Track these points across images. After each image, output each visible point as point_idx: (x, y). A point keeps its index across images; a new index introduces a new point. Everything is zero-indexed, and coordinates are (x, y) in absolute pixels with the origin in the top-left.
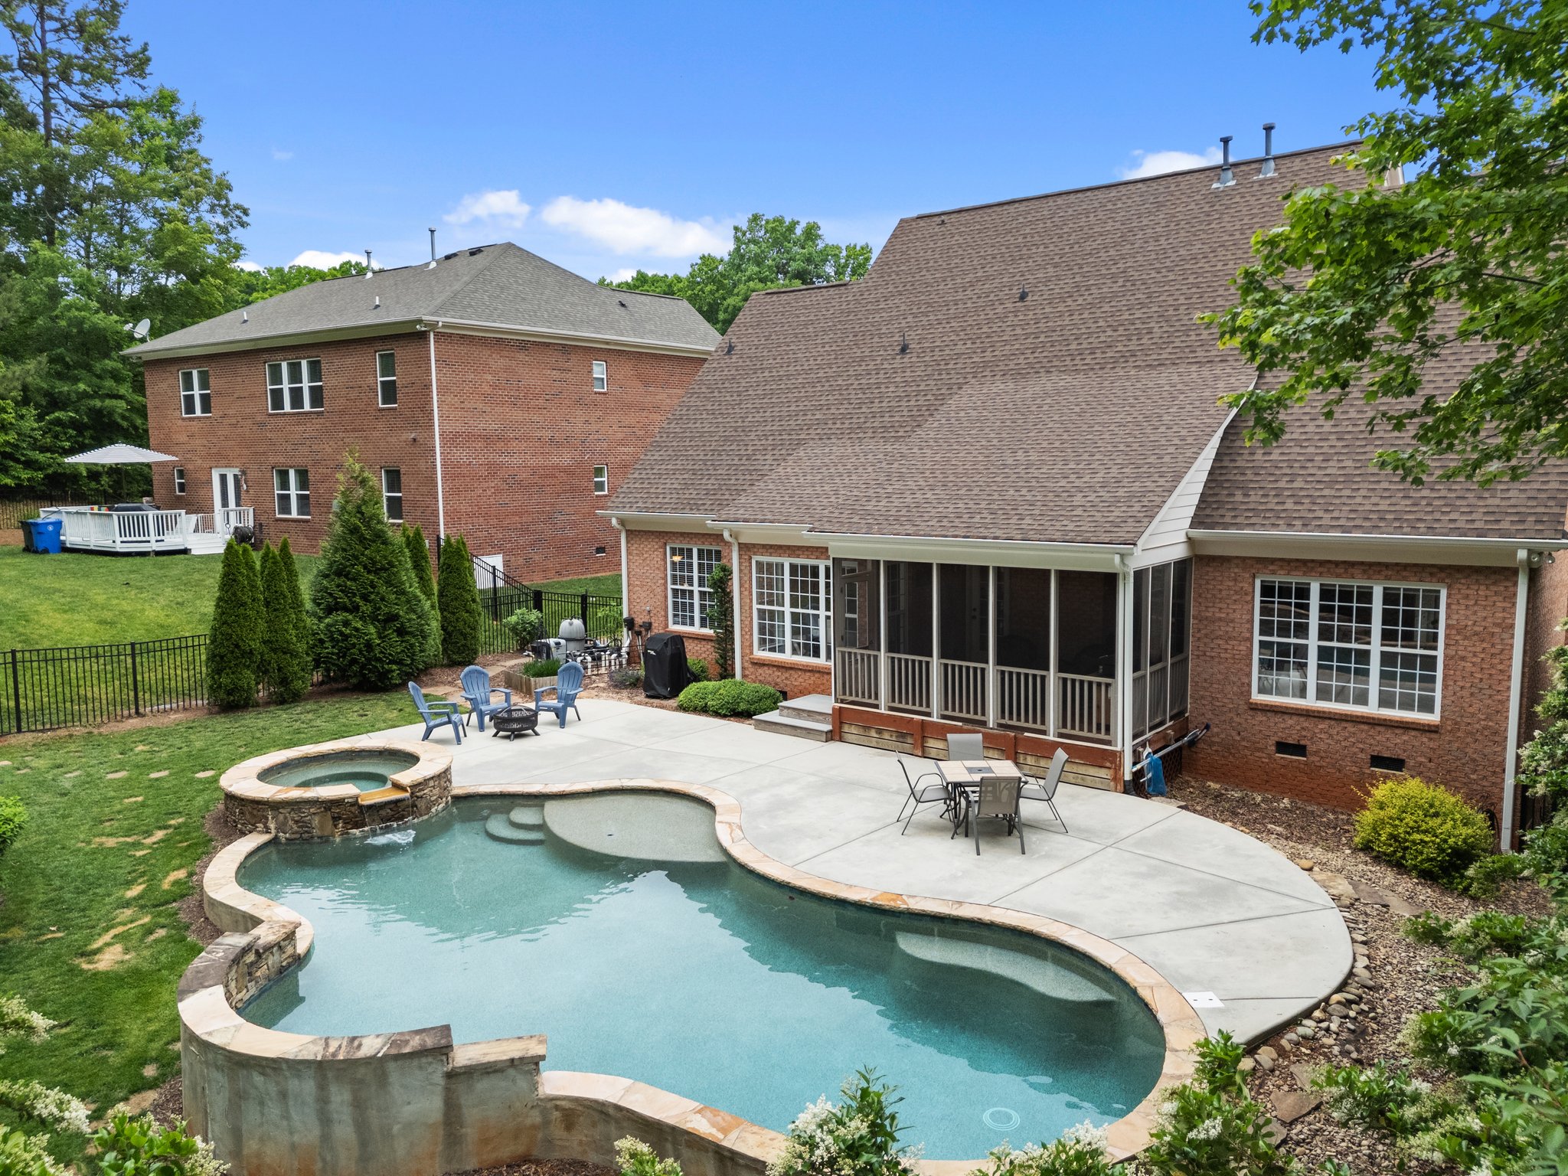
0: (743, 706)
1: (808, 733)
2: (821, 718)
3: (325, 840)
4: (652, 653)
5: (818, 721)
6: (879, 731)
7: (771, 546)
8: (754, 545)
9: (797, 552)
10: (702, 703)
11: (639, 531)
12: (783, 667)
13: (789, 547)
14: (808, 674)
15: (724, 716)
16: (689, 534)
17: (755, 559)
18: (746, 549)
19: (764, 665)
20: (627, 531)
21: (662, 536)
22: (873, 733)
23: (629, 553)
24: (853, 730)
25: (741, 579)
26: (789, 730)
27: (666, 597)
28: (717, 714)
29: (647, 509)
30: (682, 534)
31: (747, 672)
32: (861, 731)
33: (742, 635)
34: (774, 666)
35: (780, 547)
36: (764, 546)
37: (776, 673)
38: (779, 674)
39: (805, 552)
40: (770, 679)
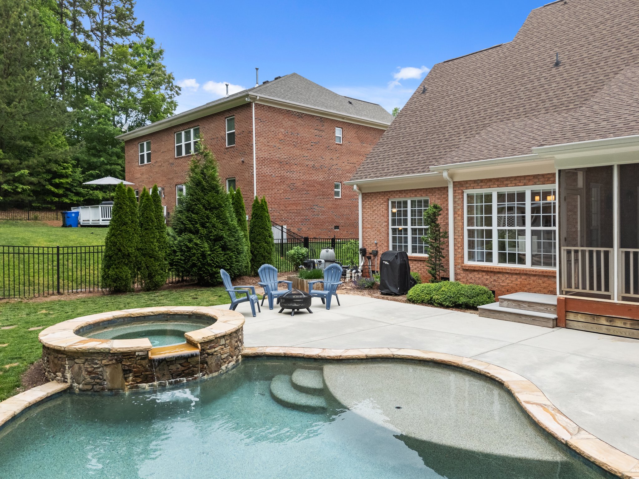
0: (462, 300)
1: (533, 320)
2: (542, 308)
3: (115, 392)
4: (386, 263)
5: (539, 311)
6: (611, 319)
7: (482, 181)
8: (466, 182)
9: (504, 183)
10: (428, 297)
11: (371, 193)
12: (491, 272)
13: (497, 179)
14: (515, 276)
15: (447, 307)
16: (405, 191)
17: (467, 192)
18: (460, 185)
19: (474, 271)
20: (363, 194)
21: (386, 194)
22: (603, 321)
23: (363, 208)
24: (580, 318)
25: (455, 208)
26: (513, 317)
27: (388, 234)
28: (441, 305)
29: (377, 177)
30: (401, 192)
31: (459, 277)
32: (589, 319)
33: (455, 250)
34: (483, 271)
35: (490, 180)
36: (475, 181)
37: (485, 277)
38: (488, 277)
39: (514, 182)
40: (480, 282)
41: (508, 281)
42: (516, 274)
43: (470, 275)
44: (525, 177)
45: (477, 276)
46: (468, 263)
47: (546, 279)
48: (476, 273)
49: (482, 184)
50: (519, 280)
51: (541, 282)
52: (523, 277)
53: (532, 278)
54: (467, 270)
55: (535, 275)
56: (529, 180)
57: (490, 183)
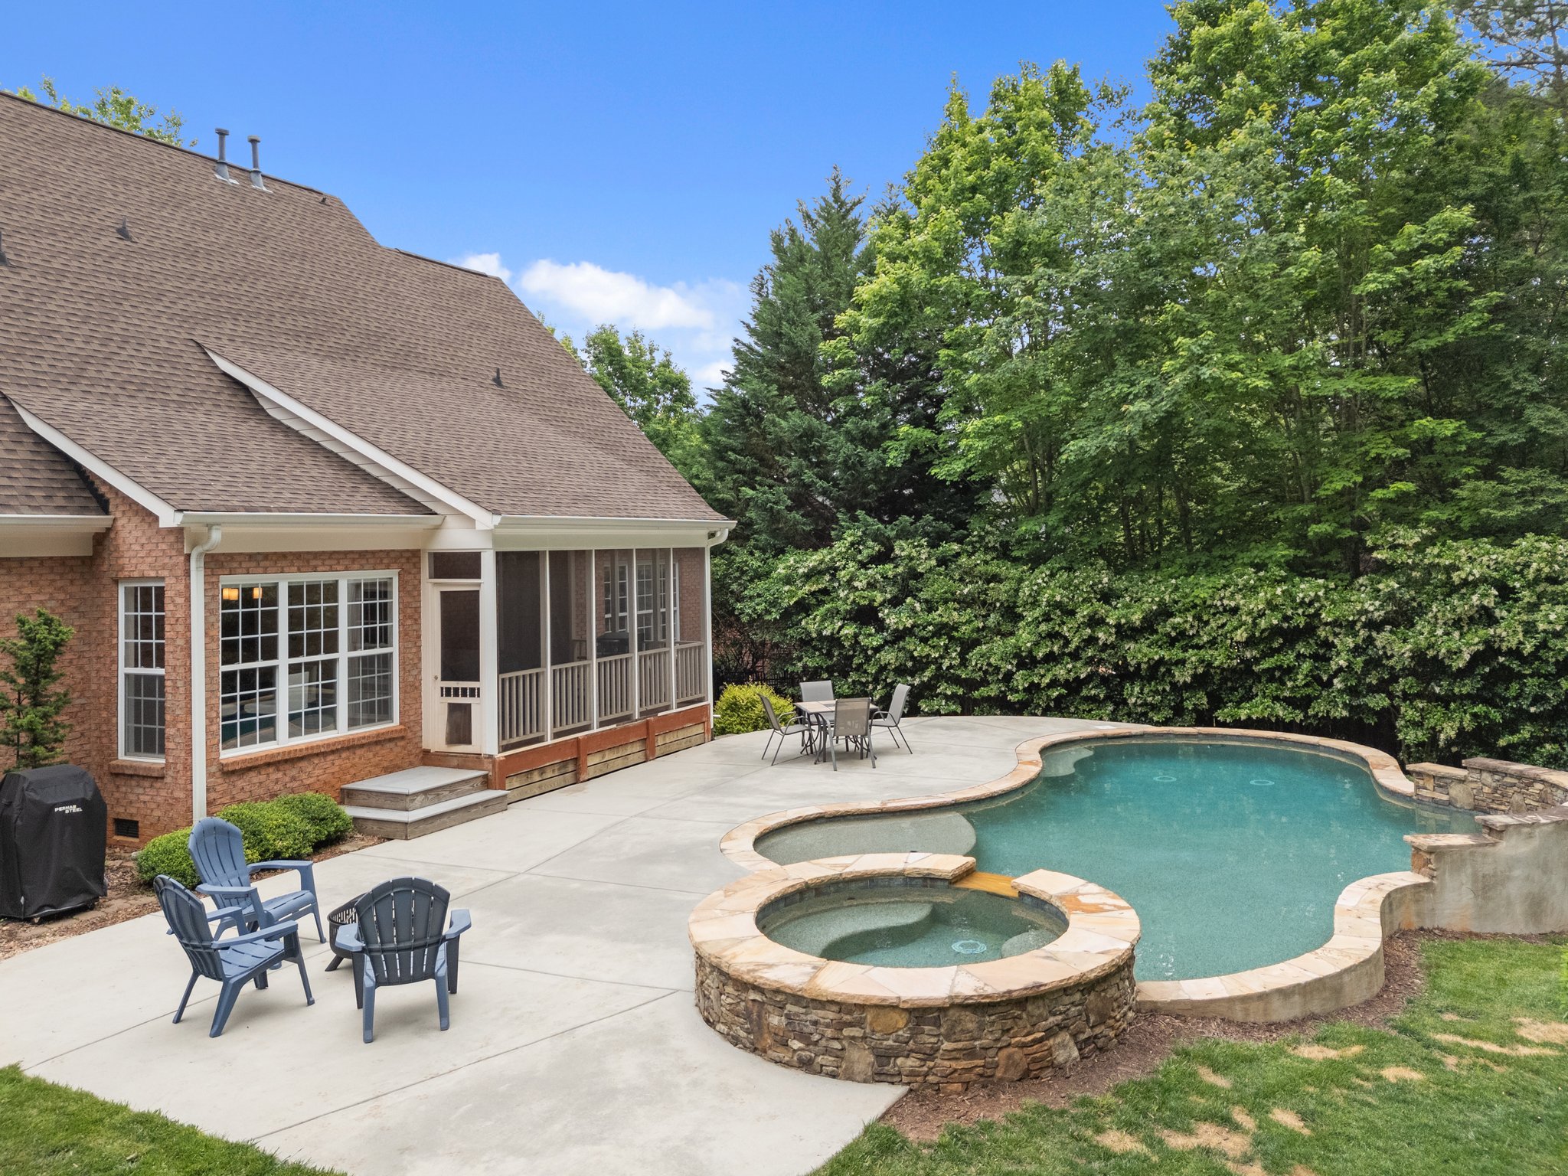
2: (467, 787)
8: (231, 557)
17: (223, 582)
18: (214, 564)
24: (516, 782)
25: (205, 620)
32: (524, 780)
37: (273, 777)
38: (280, 775)
40: (261, 791)
41: (317, 772)
43: (240, 783)
44: (346, 553)
45: (255, 780)
46: (229, 755)
48: (252, 774)
49: (267, 563)
50: (337, 763)
52: (344, 755)
53: (359, 752)
54: (233, 772)
55: (362, 746)
56: (353, 561)
57: (284, 563)
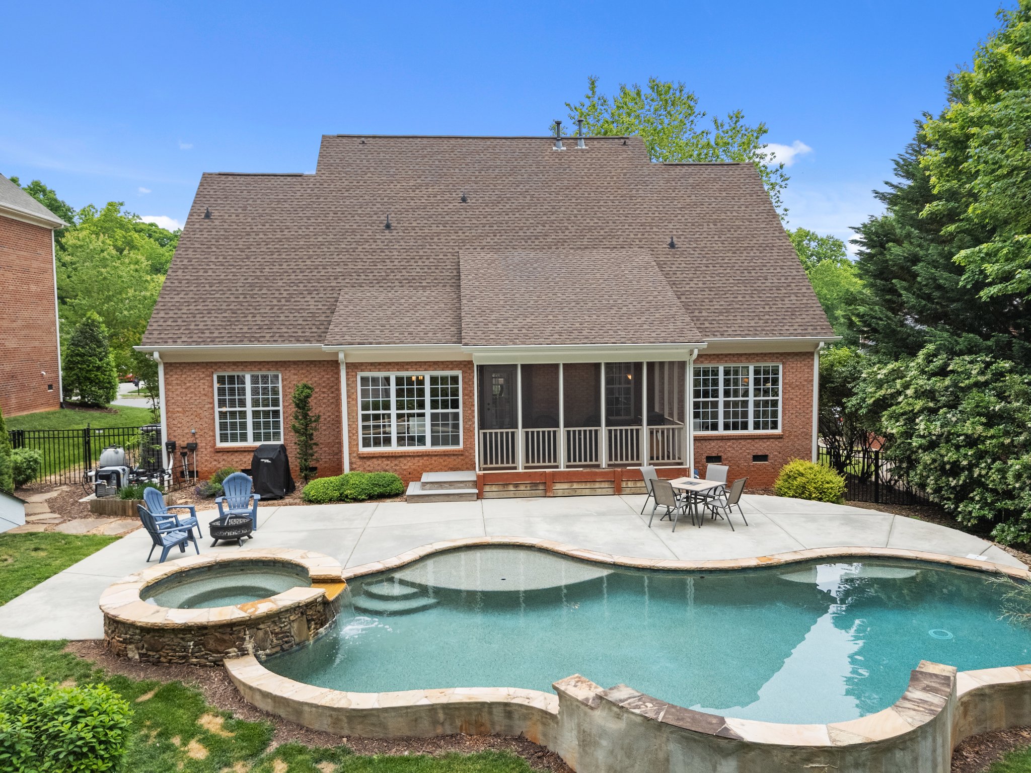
0: (378, 490)
1: (460, 497)
2: (462, 485)
3: (302, 645)
4: (268, 461)
5: (459, 488)
6: (516, 486)
7: (380, 364)
8: (362, 364)
9: (407, 367)
10: (337, 494)
11: (180, 364)
12: (392, 457)
13: (397, 364)
14: (417, 459)
15: (362, 501)
16: (242, 363)
17: (360, 375)
18: (353, 367)
19: (373, 457)
20: (165, 364)
21: (209, 366)
22: (511, 488)
23: (167, 383)
24: (494, 488)
25: (348, 391)
27: (214, 419)
28: (355, 500)
29: (198, 343)
30: (235, 364)
31: (354, 466)
32: (501, 488)
33: (350, 437)
34: (383, 457)
35: (389, 363)
36: (372, 364)
37: (386, 462)
38: (389, 462)
39: (414, 367)
40: (379, 468)
41: (409, 464)
42: (419, 456)
43: (368, 463)
44: (425, 363)
45: (376, 463)
46: (363, 450)
47: (446, 458)
48: (374, 460)
49: (380, 367)
50: (421, 461)
51: (442, 461)
52: (425, 458)
53: (434, 458)
54: (364, 458)
55: (436, 455)
56: (430, 366)
57: (389, 367)
